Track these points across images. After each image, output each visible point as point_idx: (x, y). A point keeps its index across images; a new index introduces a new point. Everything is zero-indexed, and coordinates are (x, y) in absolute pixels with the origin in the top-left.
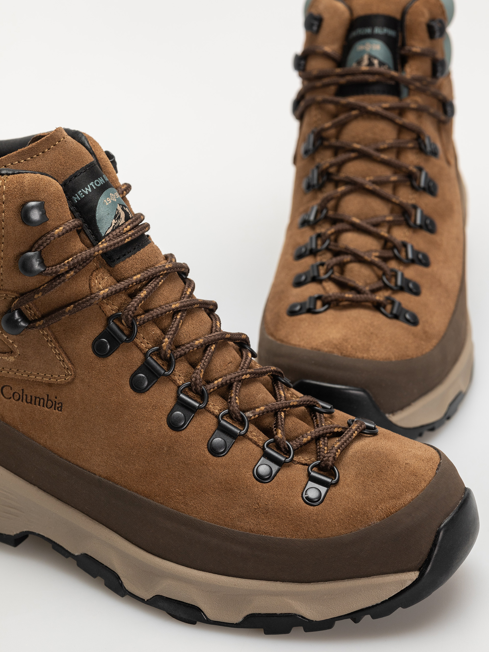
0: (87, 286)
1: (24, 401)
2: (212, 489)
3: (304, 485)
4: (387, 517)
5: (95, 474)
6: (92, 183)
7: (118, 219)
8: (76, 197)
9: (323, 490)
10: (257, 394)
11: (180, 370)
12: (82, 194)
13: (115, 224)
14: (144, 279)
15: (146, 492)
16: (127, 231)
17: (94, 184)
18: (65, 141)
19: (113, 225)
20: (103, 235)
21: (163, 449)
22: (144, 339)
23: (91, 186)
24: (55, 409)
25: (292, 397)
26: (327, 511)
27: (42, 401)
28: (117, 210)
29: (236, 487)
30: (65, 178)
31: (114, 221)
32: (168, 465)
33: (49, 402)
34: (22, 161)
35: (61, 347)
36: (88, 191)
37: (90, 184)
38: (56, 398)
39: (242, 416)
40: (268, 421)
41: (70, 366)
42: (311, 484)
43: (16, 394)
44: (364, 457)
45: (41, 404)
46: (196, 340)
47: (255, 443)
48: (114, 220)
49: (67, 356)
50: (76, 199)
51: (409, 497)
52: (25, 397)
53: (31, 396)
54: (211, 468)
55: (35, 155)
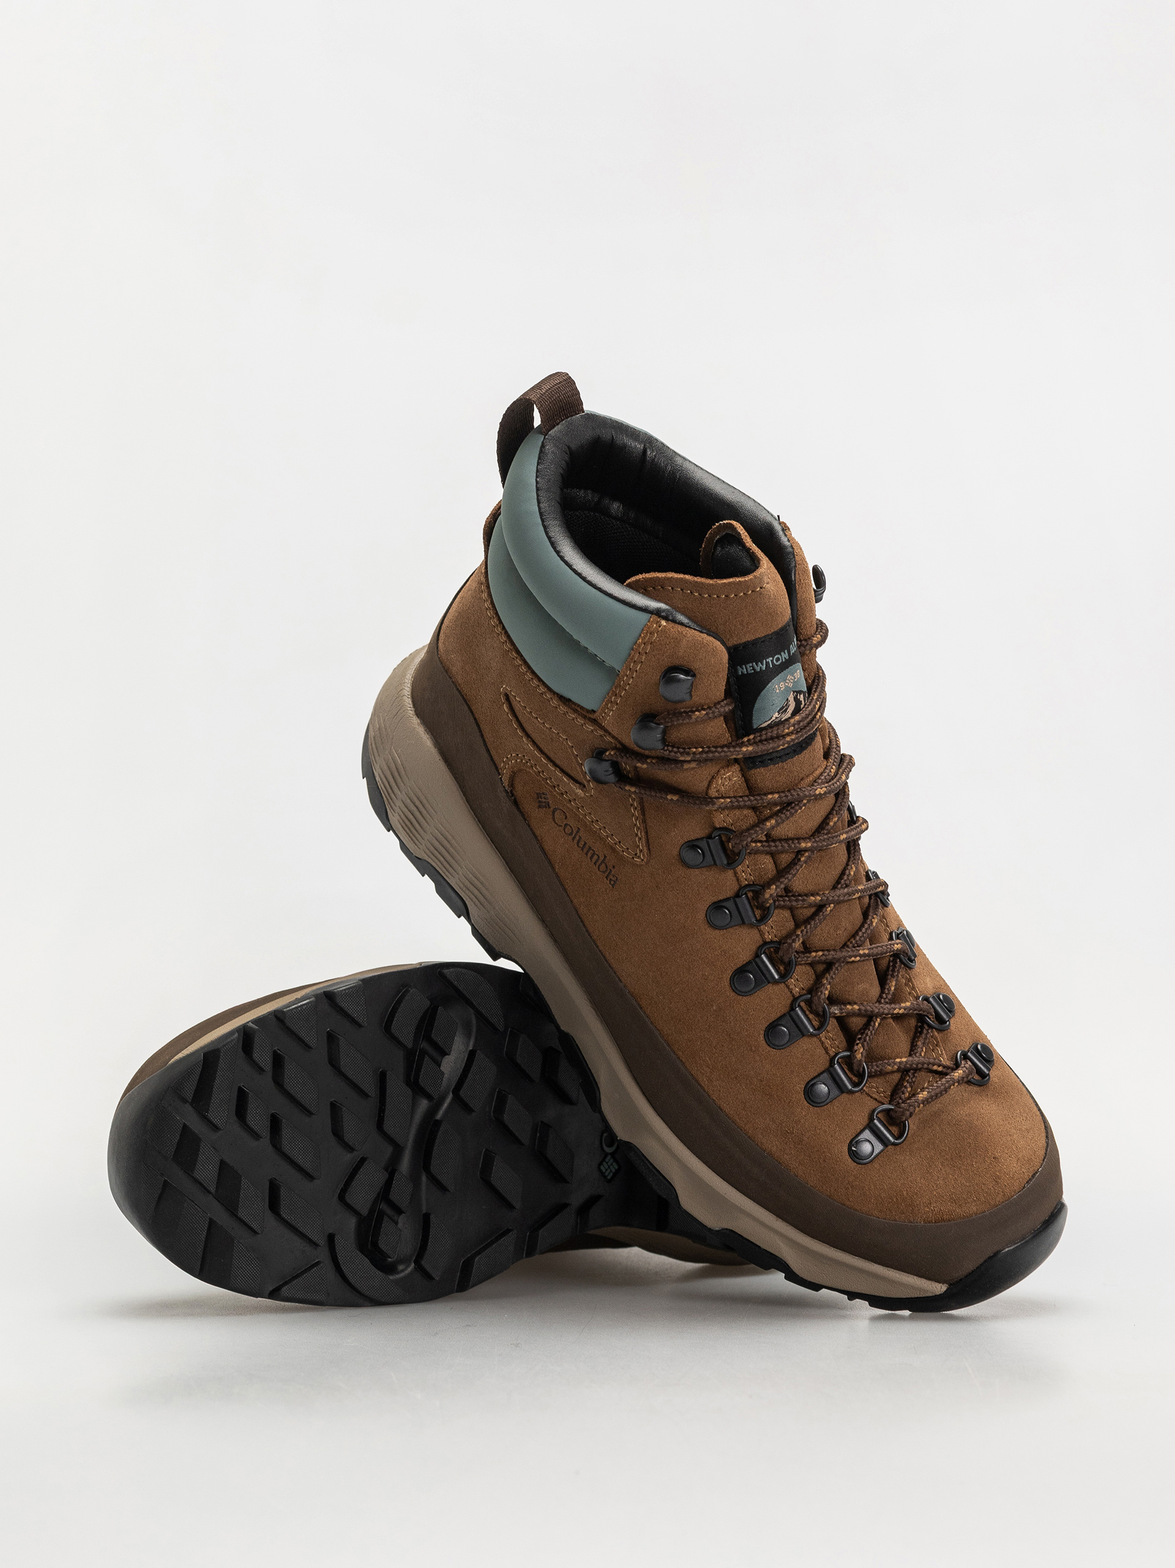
0: (705, 784)
1: (575, 841)
2: (748, 1082)
3: (859, 1130)
4: (935, 1222)
5: (621, 981)
6: (771, 659)
7: (782, 713)
8: (743, 669)
9: (879, 1147)
10: (858, 984)
11: (776, 921)
12: (752, 668)
13: (776, 718)
14: (781, 804)
15: (670, 1038)
16: (788, 734)
17: (772, 661)
18: (761, 594)
19: (773, 718)
20: (755, 727)
21: (712, 1006)
22: (748, 867)
23: (767, 663)
24: (607, 878)
25: (906, 985)
26: (869, 1178)
27: (596, 857)
28: (787, 699)
29: (777, 1096)
30: (739, 642)
31: (776, 715)
32: (709, 1026)
33: (603, 865)
34: (696, 594)
35: (644, 821)
36: (760, 667)
37: (767, 660)
38: (614, 867)
39: (824, 1011)
40: (856, 1023)
41: (645, 848)
42: (867, 1134)
43: (568, 827)
44: (949, 1124)
45: (594, 860)
46: (812, 895)
47: (826, 1049)
48: (777, 713)
49: (647, 837)
50: (743, 670)
51: (975, 1209)
52: (577, 838)
53: (585, 843)
54: (758, 1058)
55: (715, 594)
